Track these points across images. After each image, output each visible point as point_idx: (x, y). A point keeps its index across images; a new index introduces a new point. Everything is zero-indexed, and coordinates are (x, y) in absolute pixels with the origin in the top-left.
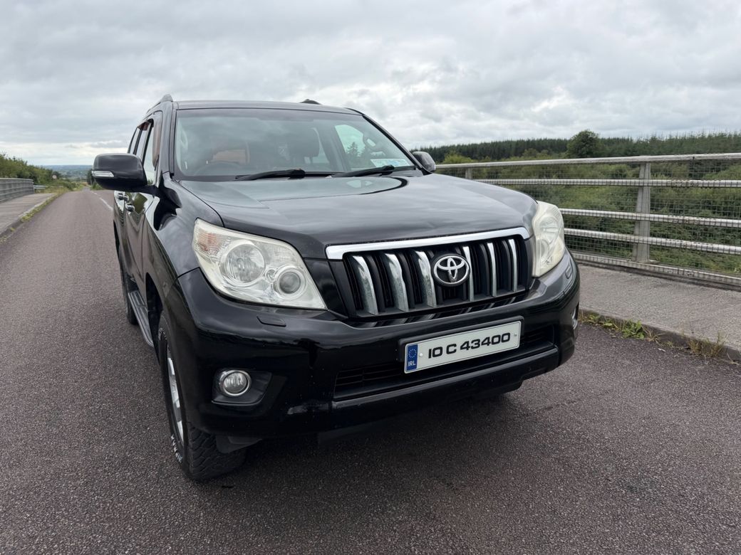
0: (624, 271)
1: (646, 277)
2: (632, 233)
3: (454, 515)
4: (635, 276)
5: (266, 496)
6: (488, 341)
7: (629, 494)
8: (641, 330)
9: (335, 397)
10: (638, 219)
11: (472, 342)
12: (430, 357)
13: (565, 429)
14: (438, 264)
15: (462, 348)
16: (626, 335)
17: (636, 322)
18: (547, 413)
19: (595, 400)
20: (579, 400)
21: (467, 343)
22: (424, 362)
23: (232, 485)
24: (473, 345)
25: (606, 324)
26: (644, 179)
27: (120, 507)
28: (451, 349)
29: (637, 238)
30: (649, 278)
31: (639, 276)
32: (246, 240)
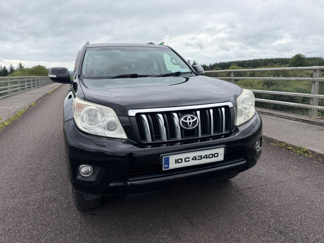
0: (304, 122)
1: (315, 125)
2: (309, 104)
3: (189, 238)
4: (309, 125)
5: (108, 220)
6: (206, 157)
7: (279, 235)
8: (306, 152)
9: (129, 180)
10: (312, 97)
11: (198, 157)
12: (176, 163)
13: (255, 199)
14: (182, 119)
15: (193, 159)
16: (298, 153)
17: (304, 147)
18: (248, 190)
19: (274, 186)
20: (266, 185)
21: (196, 157)
22: (173, 165)
23: (96, 214)
24: (199, 158)
25: (289, 148)
26: (315, 77)
27: (48, 219)
28: (187, 160)
29: (311, 106)
30: (316, 126)
31: (311, 125)
32: (93, 106)
